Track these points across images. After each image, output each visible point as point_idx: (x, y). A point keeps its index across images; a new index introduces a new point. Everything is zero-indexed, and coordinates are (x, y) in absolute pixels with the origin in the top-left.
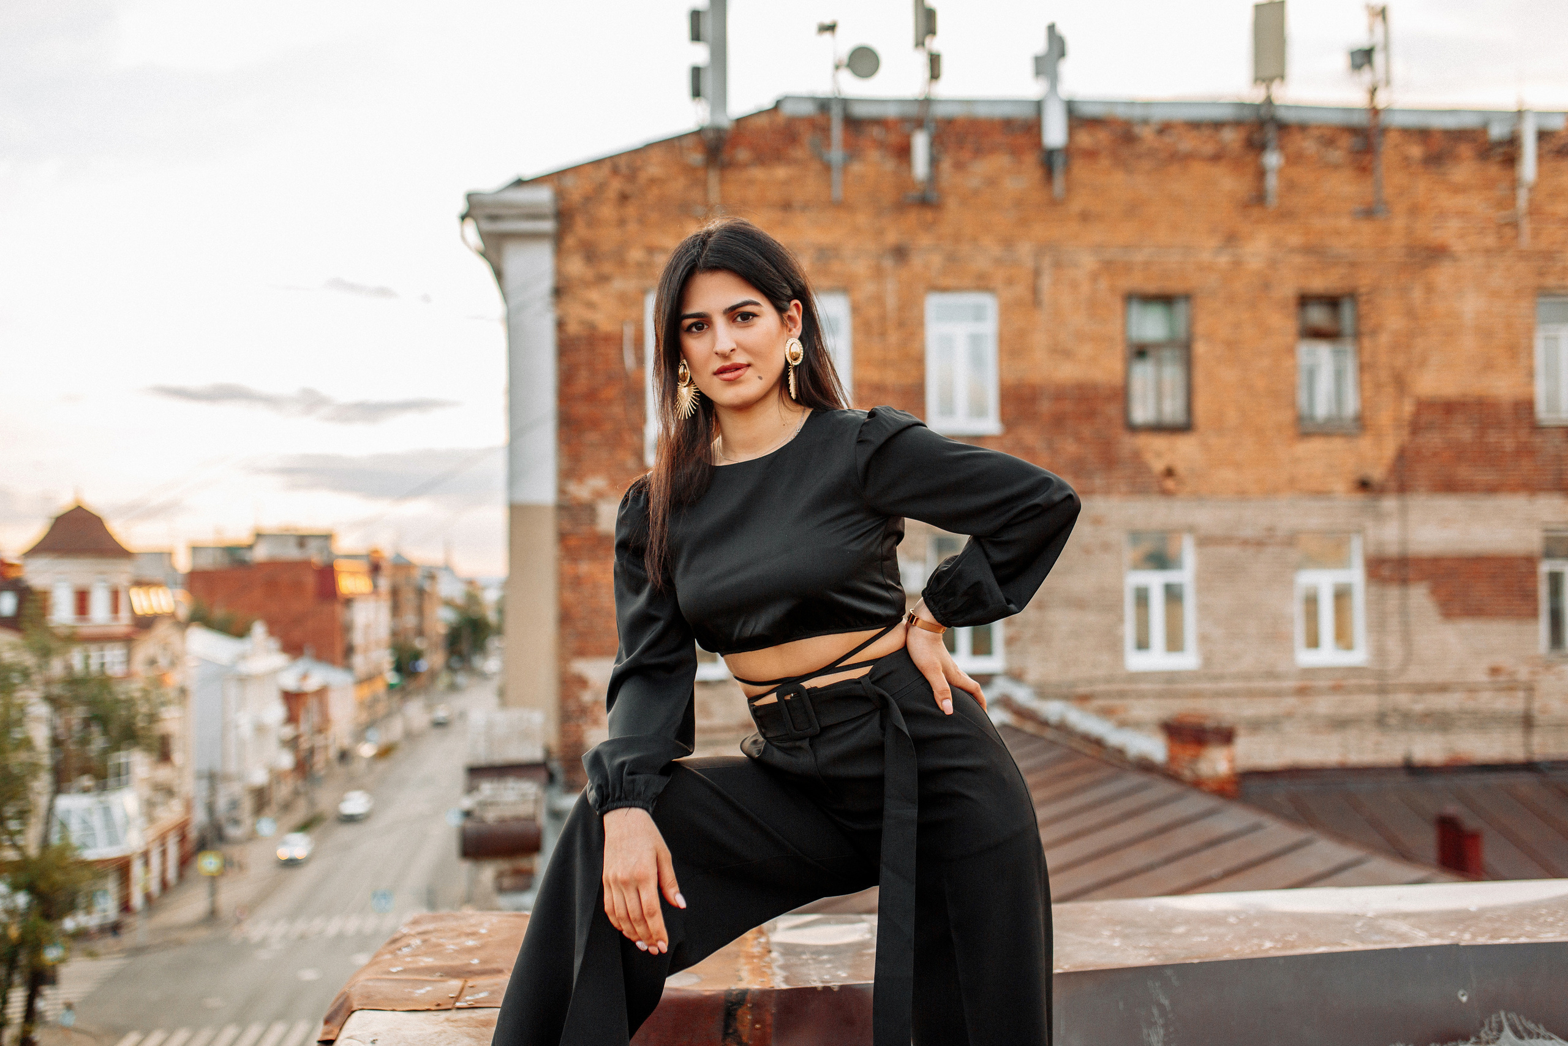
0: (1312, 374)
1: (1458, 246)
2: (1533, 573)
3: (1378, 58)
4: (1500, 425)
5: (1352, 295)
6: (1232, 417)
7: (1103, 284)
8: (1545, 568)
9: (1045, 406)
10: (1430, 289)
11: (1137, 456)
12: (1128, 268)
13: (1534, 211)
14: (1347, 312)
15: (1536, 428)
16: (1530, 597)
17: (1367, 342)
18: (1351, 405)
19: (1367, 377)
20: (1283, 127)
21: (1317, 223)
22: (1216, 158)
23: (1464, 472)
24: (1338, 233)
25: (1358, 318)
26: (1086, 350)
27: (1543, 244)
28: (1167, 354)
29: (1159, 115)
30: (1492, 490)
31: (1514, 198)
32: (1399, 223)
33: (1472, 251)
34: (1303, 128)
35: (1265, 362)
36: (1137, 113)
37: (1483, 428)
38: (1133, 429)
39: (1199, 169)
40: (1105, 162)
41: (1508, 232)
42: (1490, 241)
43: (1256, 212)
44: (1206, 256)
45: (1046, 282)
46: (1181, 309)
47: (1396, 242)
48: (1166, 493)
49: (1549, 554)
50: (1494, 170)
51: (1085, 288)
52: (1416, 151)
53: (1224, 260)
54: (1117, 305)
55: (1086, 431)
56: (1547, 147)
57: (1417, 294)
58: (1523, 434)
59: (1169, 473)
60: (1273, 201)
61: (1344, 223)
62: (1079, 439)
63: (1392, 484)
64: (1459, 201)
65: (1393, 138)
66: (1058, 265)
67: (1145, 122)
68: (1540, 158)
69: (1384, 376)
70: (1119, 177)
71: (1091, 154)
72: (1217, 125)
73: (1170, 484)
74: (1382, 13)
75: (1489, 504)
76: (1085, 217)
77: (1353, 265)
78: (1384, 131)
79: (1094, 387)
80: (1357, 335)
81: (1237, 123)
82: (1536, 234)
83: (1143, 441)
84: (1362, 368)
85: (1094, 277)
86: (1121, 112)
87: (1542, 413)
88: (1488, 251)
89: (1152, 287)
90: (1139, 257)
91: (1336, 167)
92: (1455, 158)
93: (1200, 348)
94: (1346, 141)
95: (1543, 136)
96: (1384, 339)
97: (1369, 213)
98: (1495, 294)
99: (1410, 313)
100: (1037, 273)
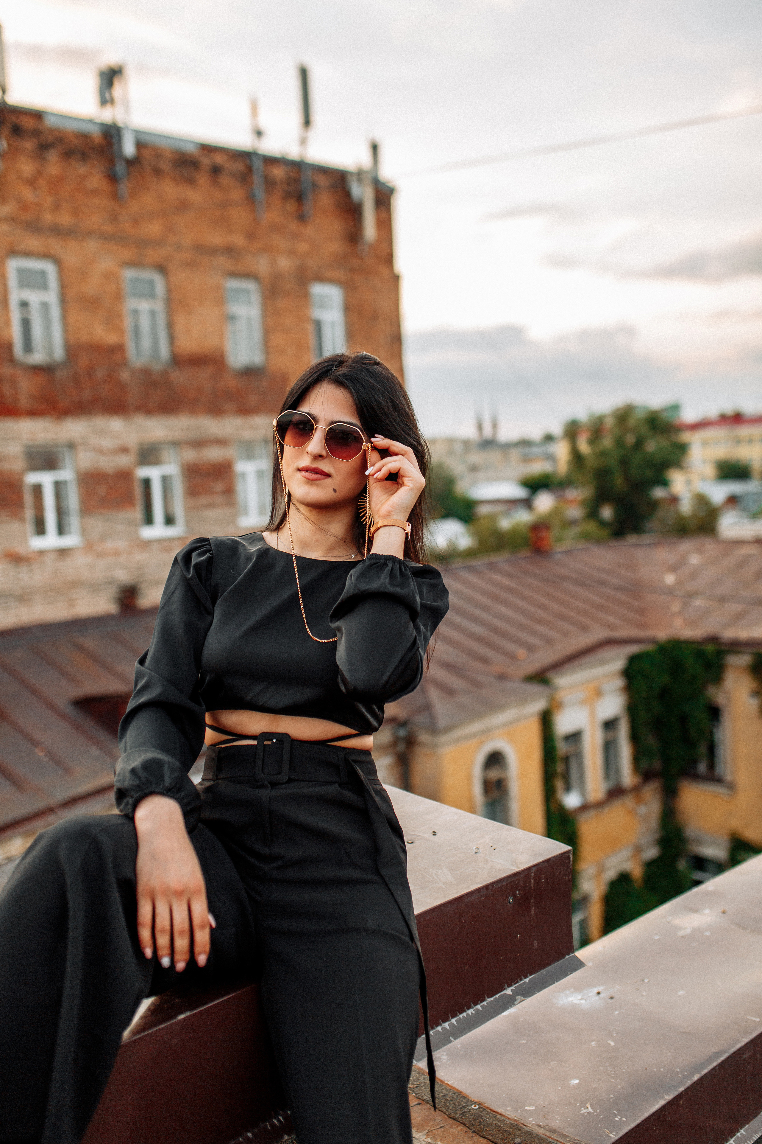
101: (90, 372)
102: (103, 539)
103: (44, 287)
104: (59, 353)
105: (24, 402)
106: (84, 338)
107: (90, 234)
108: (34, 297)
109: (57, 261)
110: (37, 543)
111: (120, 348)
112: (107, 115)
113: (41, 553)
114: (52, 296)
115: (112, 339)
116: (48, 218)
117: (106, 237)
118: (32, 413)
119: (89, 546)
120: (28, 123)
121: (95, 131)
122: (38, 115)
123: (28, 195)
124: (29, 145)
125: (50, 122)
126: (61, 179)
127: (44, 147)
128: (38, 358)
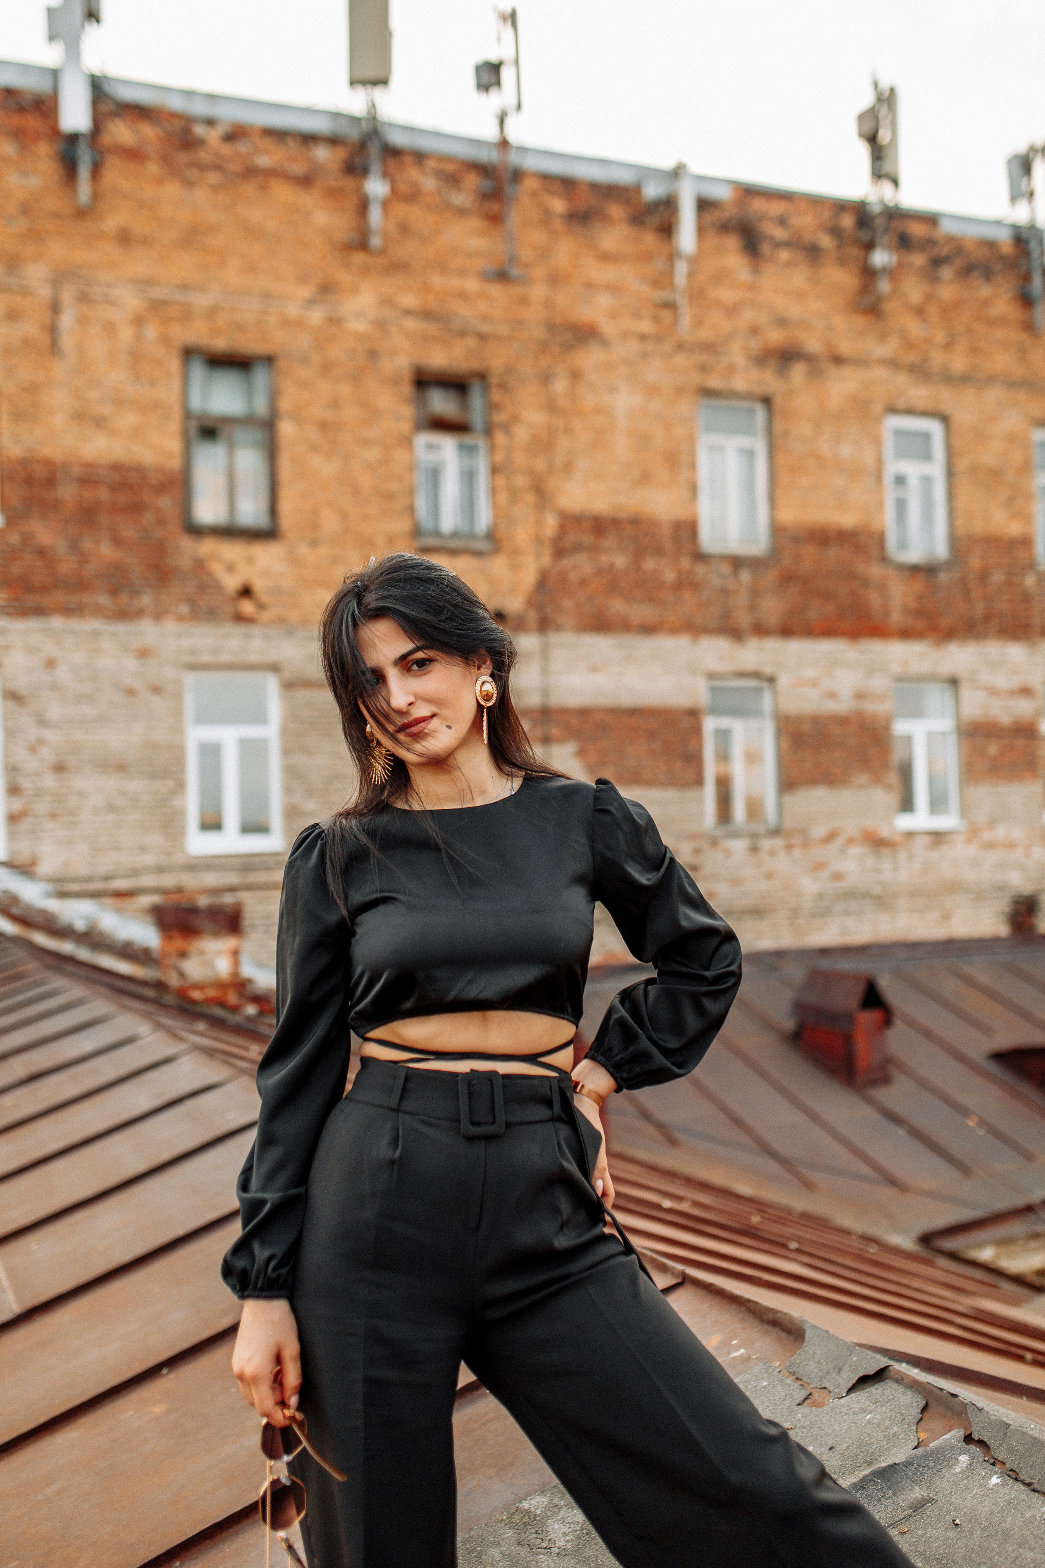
0: (435, 475)
1: (608, 328)
2: (697, 730)
3: (507, 75)
4: (659, 552)
5: (482, 376)
6: (330, 522)
7: (151, 332)
8: (710, 724)
9: (67, 492)
10: (576, 375)
11: (200, 565)
12: (186, 315)
13: (697, 295)
14: (477, 401)
15: (699, 557)
16: (694, 759)
17: (500, 438)
18: (484, 519)
19: (500, 481)
20: (392, 153)
21: (437, 280)
22: (306, 181)
23: (617, 606)
24: (462, 295)
25: (491, 407)
26: (128, 420)
27: (706, 334)
28: (241, 435)
29: (228, 114)
30: (649, 629)
31: (670, 273)
32: (538, 292)
33: (625, 335)
34: (420, 157)
35: (373, 454)
36: (199, 109)
37: (639, 555)
38: (196, 531)
39: (283, 192)
40: (153, 168)
41: (666, 314)
42: (645, 326)
43: (359, 258)
44: (293, 310)
45: (67, 320)
46: (260, 377)
47: (534, 315)
48: (240, 618)
49: (716, 710)
50: (650, 239)
51: (126, 334)
52: (558, 205)
53: (316, 316)
54: (174, 364)
55: (129, 531)
56: (708, 218)
57: (560, 386)
58: (685, 563)
59: (246, 592)
60: (376, 242)
61: (472, 285)
62: (117, 541)
63: (532, 618)
64: (609, 273)
65: (530, 184)
66: (84, 298)
67: (210, 122)
68: (701, 231)
69: (521, 481)
70: (172, 190)
71: (134, 155)
72: (308, 139)
73: (247, 607)
74: (512, 18)
75: (645, 645)
76: (124, 238)
77: (482, 337)
78: (518, 175)
79: (140, 469)
80: (489, 431)
81: (333, 141)
82: (698, 323)
83: (207, 547)
84: (495, 470)
85: (139, 322)
86: (176, 104)
87: (708, 540)
88: (643, 337)
89: (221, 344)
90: (201, 301)
91: (461, 212)
92: (605, 219)
93: (286, 428)
94: (472, 181)
95: (704, 205)
96: (521, 434)
97: (502, 276)
98: (652, 390)
99: (552, 407)
100: (55, 308)
101: (983, 576)
102: (992, 823)
103: (927, 456)
104: (941, 550)
105: (896, 617)
106: (978, 528)
107: (991, 379)
108: (913, 470)
109: (945, 419)
110: (905, 822)
111: (1026, 542)
112: (1021, 214)
113: (910, 835)
114: (936, 470)
115: (1015, 529)
116: (937, 358)
117: (1012, 384)
118: (906, 634)
119: (973, 832)
120: (917, 230)
121: (1004, 236)
122: (931, 219)
123: (914, 327)
124: (918, 259)
125: (947, 227)
126: (957, 305)
127: (937, 262)
128: (914, 555)
